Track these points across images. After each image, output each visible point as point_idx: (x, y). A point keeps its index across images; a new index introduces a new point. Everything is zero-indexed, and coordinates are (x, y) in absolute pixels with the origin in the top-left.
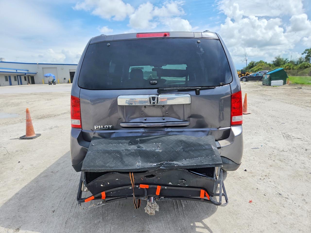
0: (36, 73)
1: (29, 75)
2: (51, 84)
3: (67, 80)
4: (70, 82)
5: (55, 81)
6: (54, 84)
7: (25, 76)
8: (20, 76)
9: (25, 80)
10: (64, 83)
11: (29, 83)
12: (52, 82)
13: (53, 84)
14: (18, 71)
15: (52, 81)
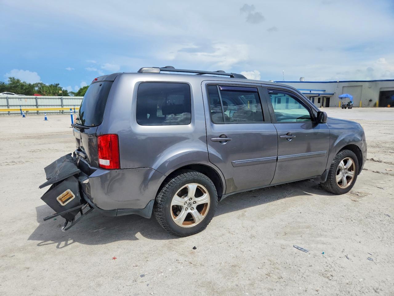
0: (333, 94)
1: (325, 97)
2: (345, 108)
3: (373, 103)
4: (377, 105)
5: (351, 104)
6: (349, 108)
7: (319, 97)
8: (313, 97)
9: (319, 102)
10: (368, 106)
11: (323, 105)
12: (347, 105)
13: (347, 108)
14: (312, 92)
15: (348, 103)
